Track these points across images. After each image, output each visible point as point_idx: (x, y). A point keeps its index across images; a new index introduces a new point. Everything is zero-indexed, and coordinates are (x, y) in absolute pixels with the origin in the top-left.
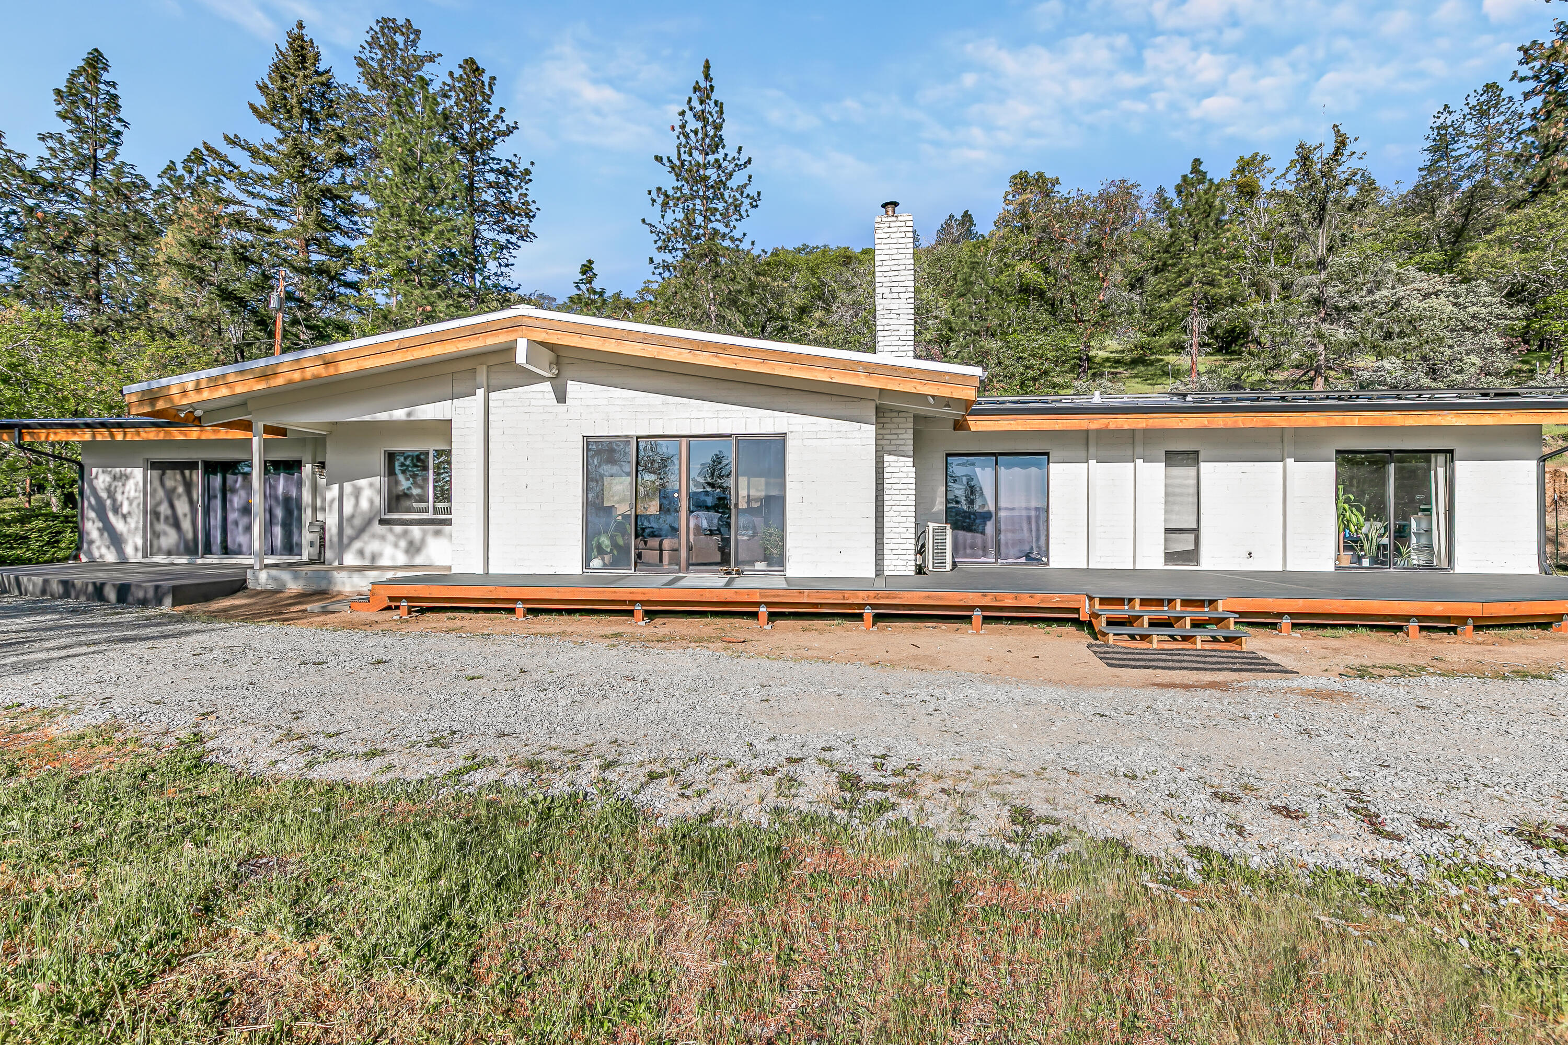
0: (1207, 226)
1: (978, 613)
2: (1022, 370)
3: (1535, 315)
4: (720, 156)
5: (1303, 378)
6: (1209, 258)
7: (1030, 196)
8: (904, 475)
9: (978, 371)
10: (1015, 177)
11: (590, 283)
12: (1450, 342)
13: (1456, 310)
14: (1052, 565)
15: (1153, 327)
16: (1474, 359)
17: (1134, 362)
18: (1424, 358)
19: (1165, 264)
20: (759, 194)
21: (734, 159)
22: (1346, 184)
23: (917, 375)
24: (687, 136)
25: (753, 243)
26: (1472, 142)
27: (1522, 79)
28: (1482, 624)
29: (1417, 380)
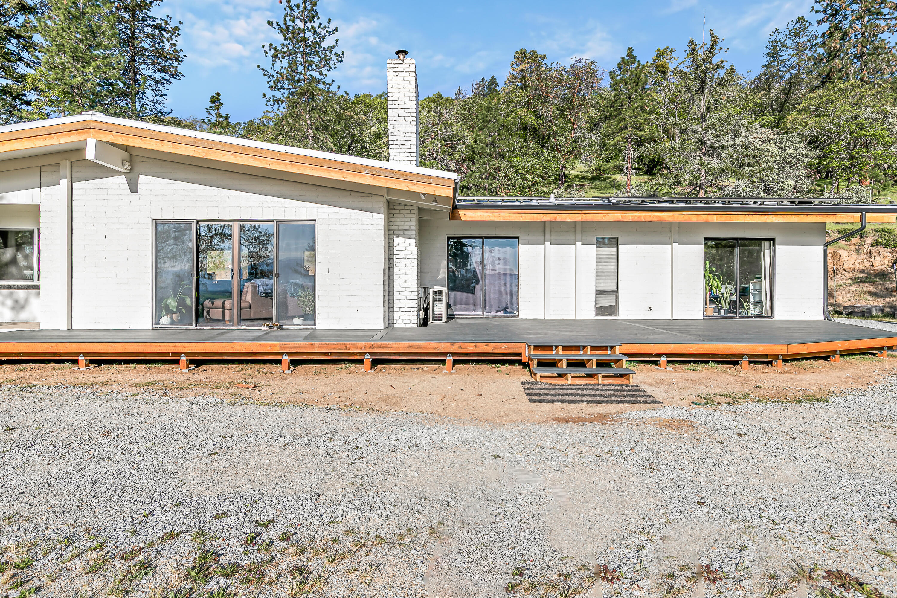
0: (636, 91)
1: (450, 358)
2: (520, 181)
3: (823, 156)
4: (316, 25)
5: (693, 192)
6: (638, 112)
7: (526, 65)
8: (409, 252)
9: (453, 176)
10: (518, 52)
11: (218, 109)
12: (777, 171)
13: (780, 151)
14: (521, 316)
15: (605, 156)
16: (790, 182)
17: (594, 179)
18: (763, 181)
19: (611, 115)
20: (343, 53)
21: (325, 27)
22: (717, 68)
23: (409, 177)
24: (291, 9)
25: (339, 87)
26: (791, 52)
27: (817, 12)
28: (788, 359)
29: (758, 194)
